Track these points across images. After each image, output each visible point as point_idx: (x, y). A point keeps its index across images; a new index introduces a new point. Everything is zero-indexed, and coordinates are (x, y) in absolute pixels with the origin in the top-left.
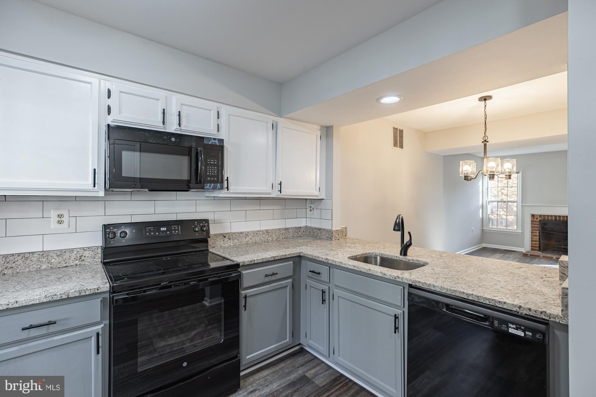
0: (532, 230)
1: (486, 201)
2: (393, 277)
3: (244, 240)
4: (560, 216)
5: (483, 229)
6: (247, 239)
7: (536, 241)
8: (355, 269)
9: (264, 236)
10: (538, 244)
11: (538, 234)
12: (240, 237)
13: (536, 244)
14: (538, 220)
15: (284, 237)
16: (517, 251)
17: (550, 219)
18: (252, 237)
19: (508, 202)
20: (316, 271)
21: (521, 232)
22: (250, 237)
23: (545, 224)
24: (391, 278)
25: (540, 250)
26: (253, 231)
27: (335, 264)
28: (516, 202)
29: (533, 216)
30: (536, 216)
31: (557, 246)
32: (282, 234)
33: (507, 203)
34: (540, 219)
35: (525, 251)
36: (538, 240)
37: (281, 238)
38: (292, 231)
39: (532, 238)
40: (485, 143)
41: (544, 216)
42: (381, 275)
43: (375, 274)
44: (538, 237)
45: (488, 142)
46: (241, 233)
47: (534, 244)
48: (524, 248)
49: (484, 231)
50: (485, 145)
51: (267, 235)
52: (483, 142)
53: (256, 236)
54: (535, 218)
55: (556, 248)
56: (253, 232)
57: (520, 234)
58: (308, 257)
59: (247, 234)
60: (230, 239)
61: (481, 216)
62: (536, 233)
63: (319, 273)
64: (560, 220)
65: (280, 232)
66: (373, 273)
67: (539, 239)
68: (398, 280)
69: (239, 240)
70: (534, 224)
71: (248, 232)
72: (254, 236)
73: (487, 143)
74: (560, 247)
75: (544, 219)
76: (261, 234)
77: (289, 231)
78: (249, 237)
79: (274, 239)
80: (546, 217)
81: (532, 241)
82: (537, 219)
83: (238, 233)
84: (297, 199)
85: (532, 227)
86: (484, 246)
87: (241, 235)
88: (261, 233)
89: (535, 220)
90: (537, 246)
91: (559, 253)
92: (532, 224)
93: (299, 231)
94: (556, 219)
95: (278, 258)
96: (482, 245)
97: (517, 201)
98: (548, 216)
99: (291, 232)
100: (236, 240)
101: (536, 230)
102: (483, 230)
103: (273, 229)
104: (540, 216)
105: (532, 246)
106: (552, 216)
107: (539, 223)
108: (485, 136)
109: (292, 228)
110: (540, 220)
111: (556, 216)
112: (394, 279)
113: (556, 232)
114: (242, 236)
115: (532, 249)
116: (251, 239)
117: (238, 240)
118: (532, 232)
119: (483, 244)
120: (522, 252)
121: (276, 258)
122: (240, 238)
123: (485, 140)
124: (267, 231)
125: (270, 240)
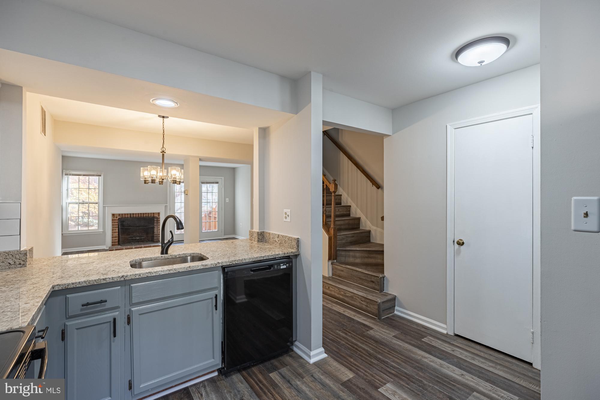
0: (113, 227)
1: (66, 203)
2: (213, 265)
4: (133, 214)
7: (116, 237)
8: (172, 272)
10: (118, 240)
11: (117, 231)
13: (115, 240)
14: (118, 219)
16: (100, 249)
17: (126, 217)
19: (90, 203)
20: (90, 301)
21: (102, 231)
23: (123, 221)
24: (212, 266)
25: (119, 244)
27: (138, 277)
28: (97, 203)
29: (113, 215)
30: (116, 215)
31: (131, 238)
33: (89, 205)
34: (119, 217)
35: (106, 248)
36: (117, 236)
39: (112, 235)
40: (164, 153)
41: (122, 214)
42: (202, 267)
43: (196, 269)
44: (118, 233)
45: (165, 152)
47: (114, 240)
48: (105, 245)
49: (64, 235)
50: (163, 155)
52: (161, 152)
54: (115, 217)
55: (130, 240)
57: (102, 233)
58: (77, 286)
62: (116, 230)
63: (102, 302)
64: (133, 217)
66: (194, 268)
67: (119, 235)
68: (219, 265)
70: (114, 222)
73: (165, 154)
74: (132, 238)
75: (122, 217)
80: (124, 215)
81: (112, 237)
82: (117, 217)
85: (113, 225)
89: (115, 218)
90: (116, 241)
91: (132, 244)
92: (112, 222)
94: (130, 216)
97: (99, 202)
98: (125, 214)
101: (116, 227)
104: (119, 215)
105: (112, 242)
106: (128, 214)
107: (118, 221)
108: (163, 147)
110: (119, 219)
111: (130, 214)
112: (215, 266)
113: (132, 227)
115: (113, 245)
118: (113, 230)
120: (105, 249)
123: (163, 151)
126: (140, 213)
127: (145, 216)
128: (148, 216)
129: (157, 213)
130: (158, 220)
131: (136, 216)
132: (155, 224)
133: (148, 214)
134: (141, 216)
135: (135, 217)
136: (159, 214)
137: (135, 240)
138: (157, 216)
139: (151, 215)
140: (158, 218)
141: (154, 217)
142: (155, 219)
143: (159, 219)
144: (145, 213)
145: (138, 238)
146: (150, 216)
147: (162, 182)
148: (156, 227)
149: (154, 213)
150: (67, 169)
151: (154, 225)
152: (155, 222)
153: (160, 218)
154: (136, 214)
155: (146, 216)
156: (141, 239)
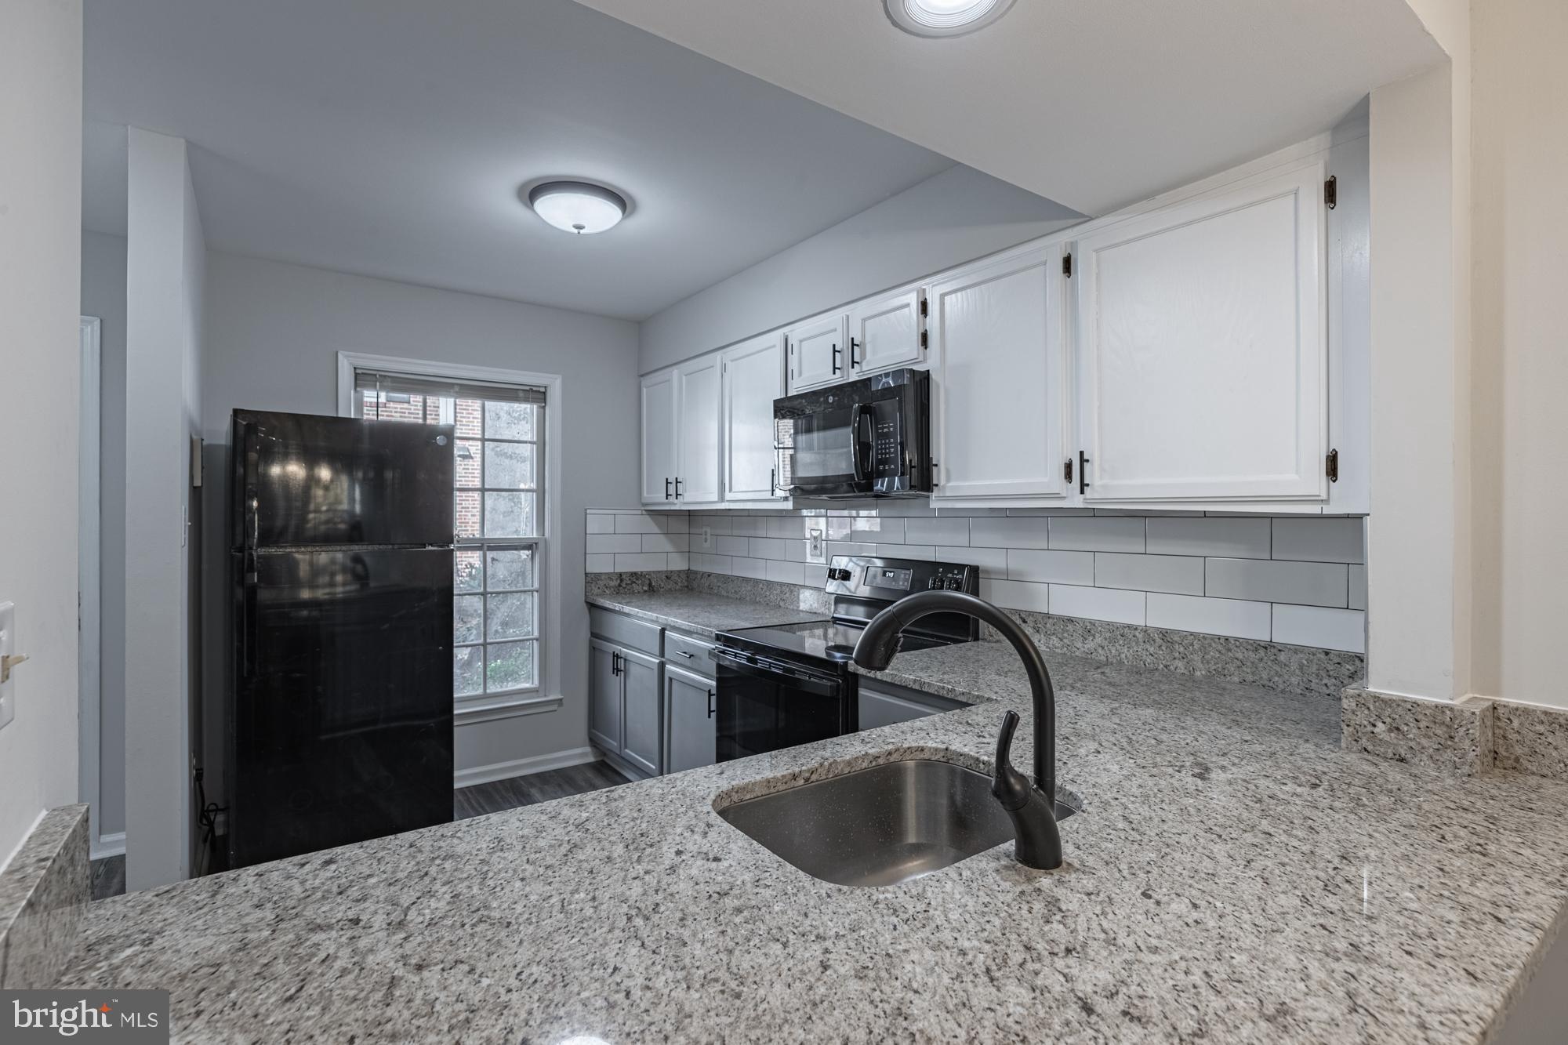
3: (1079, 645)
6: (1091, 644)
9: (1152, 650)
12: (1067, 631)
15: (1250, 678)
18: (1105, 643)
22: (1098, 640)
26: (1108, 623)
32: (1239, 663)
37: (1236, 679)
38: (1301, 667)
46: (1071, 620)
51: (1164, 648)
53: (1121, 642)
56: (1111, 627)
59: (1089, 628)
60: (1038, 631)
65: (1229, 650)
69: (1065, 641)
71: (1092, 623)
72: (1112, 641)
76: (1141, 640)
77: (1282, 657)
78: (1095, 641)
79: (1198, 673)
83: (1061, 618)
84: (1205, 515)
87: (1070, 627)
88: (1137, 634)
93: (1347, 673)
95: (931, 691)
99: (1294, 666)
100: (1053, 637)
103: (1192, 634)
109: (1297, 649)
114: (1072, 630)
116: (1103, 648)
117: (1061, 640)
121: (926, 689)
122: (1066, 635)
124: (1164, 634)
125: (1178, 671)
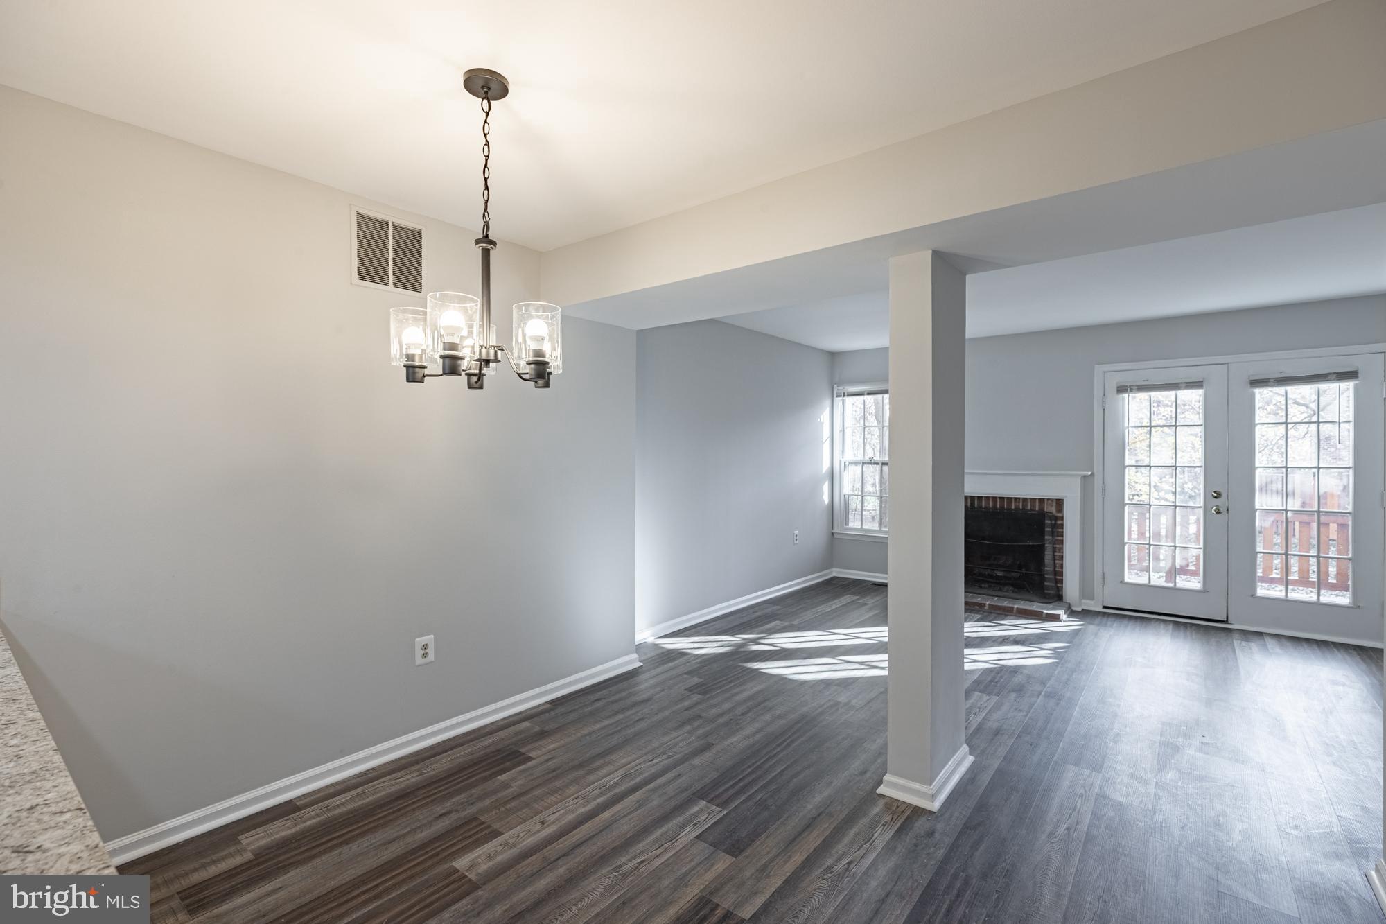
1: (840, 462)
5: (834, 531)
33: (882, 468)
49: (835, 536)
61: (826, 499)
73: (492, 248)
86: (834, 574)
96: (832, 572)
102: (833, 533)
119: (834, 569)
126: (1000, 498)
127: (1013, 507)
128: (1023, 509)
129: (1052, 500)
130: (1055, 524)
131: (989, 504)
132: (1046, 537)
133: (1025, 500)
134: (1002, 507)
135: (986, 508)
136: (1059, 503)
137: (991, 576)
138: (1053, 510)
139: (1033, 505)
140: (1056, 518)
141: (1042, 515)
142: (1048, 522)
143: (1059, 522)
144: (1016, 498)
145: (1000, 574)
146: (1029, 508)
147: (480, 376)
148: (1048, 547)
149: (1042, 501)
150: (840, 383)
151: (1043, 539)
152: (1047, 529)
153: (1062, 518)
154: (987, 498)
155: (1017, 509)
156: (1009, 579)
